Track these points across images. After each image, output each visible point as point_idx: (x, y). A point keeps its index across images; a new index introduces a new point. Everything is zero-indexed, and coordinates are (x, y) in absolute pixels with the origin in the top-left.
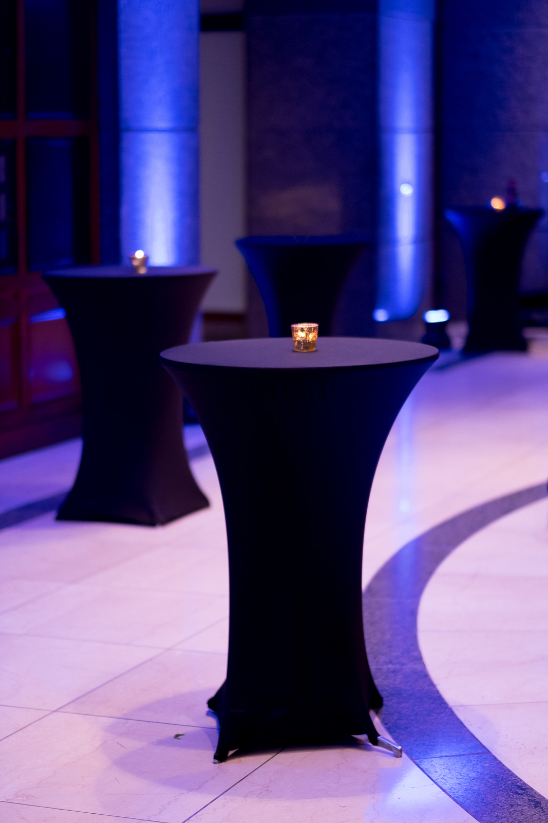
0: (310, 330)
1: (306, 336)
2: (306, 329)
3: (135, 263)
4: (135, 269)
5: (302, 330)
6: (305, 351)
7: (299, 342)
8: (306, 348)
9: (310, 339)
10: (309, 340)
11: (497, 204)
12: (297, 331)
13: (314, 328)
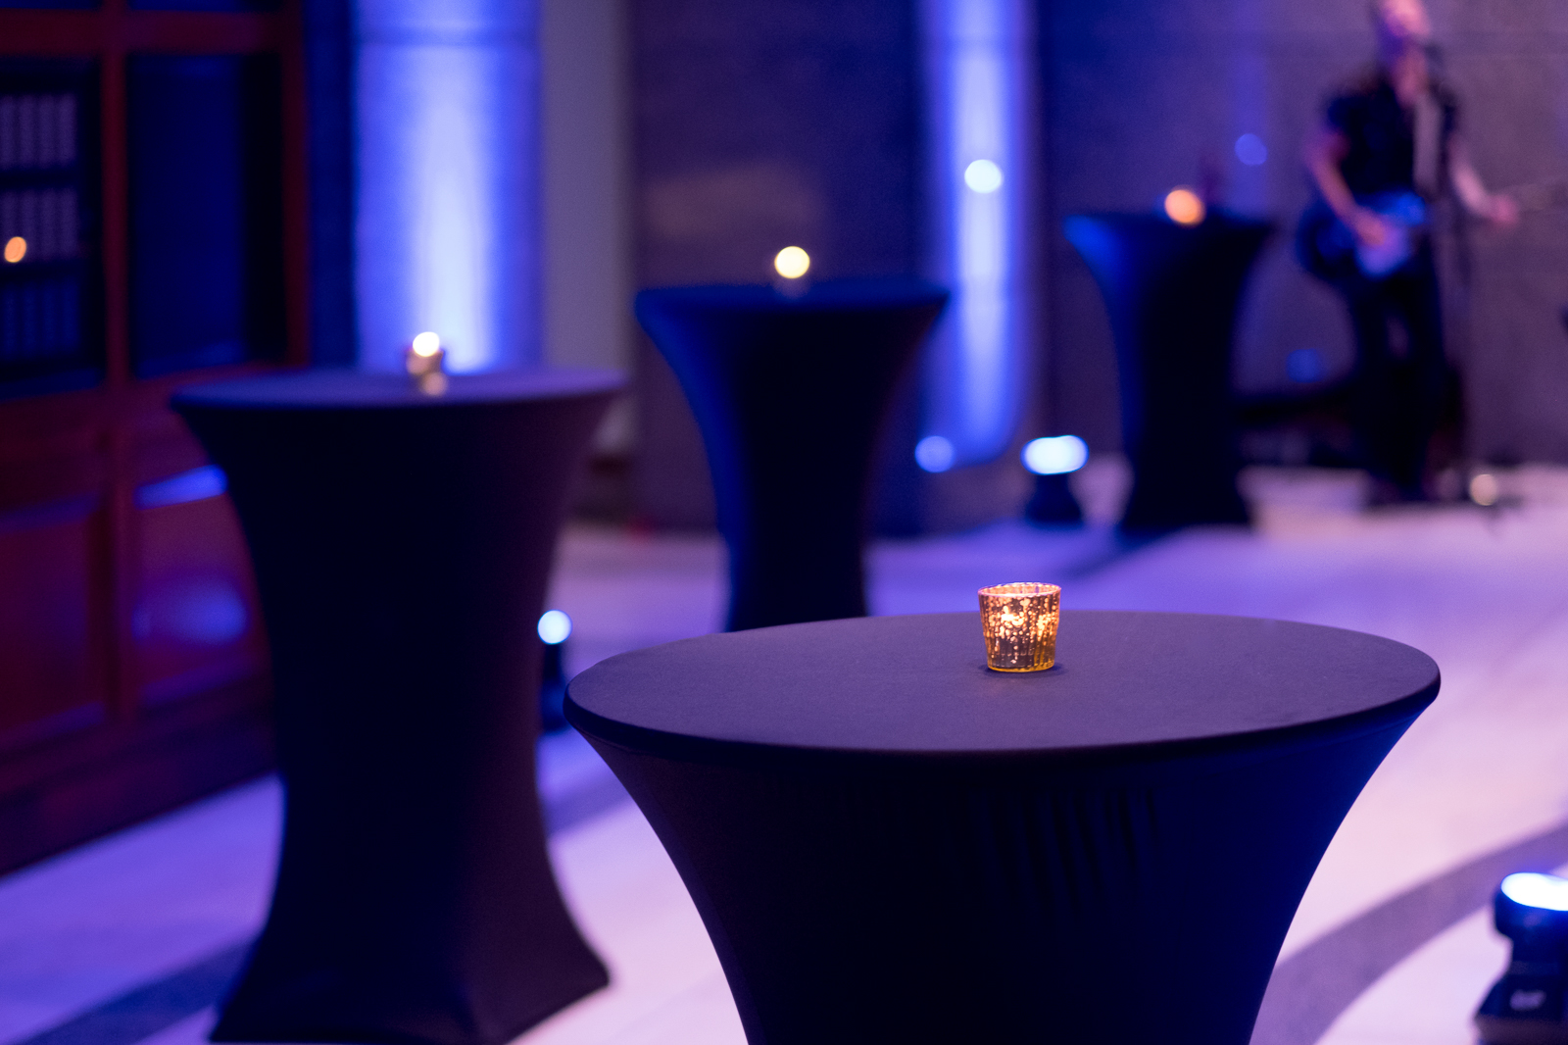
0: (1038, 604)
1: (1028, 624)
2: (1025, 603)
3: (414, 368)
4: (412, 381)
5: (1015, 606)
6: (1023, 670)
7: (1005, 642)
8: (1026, 661)
9: (1040, 633)
10: (1036, 636)
11: (1182, 206)
12: (1000, 609)
13: (1053, 600)
